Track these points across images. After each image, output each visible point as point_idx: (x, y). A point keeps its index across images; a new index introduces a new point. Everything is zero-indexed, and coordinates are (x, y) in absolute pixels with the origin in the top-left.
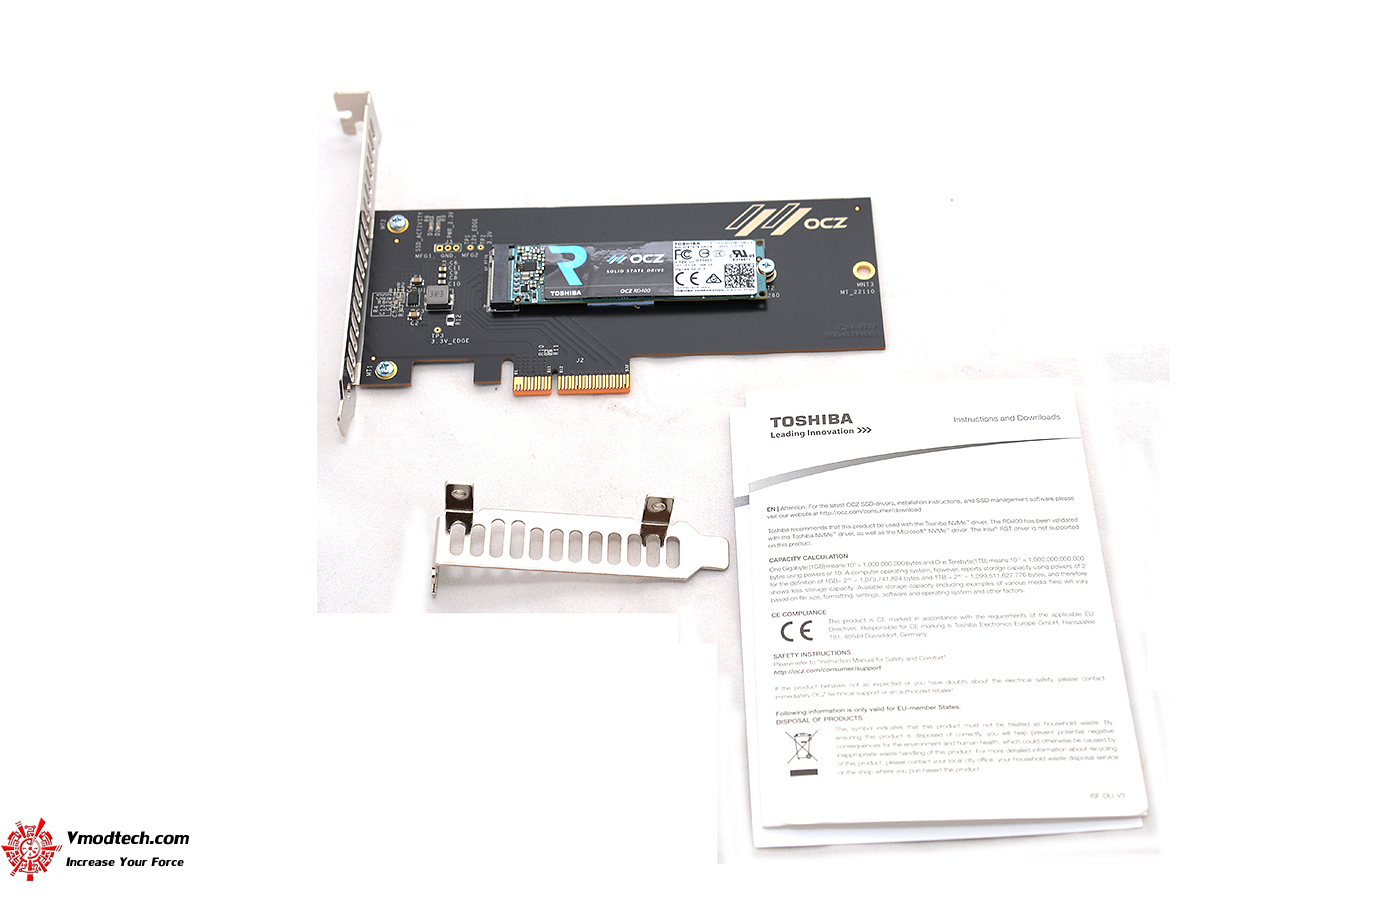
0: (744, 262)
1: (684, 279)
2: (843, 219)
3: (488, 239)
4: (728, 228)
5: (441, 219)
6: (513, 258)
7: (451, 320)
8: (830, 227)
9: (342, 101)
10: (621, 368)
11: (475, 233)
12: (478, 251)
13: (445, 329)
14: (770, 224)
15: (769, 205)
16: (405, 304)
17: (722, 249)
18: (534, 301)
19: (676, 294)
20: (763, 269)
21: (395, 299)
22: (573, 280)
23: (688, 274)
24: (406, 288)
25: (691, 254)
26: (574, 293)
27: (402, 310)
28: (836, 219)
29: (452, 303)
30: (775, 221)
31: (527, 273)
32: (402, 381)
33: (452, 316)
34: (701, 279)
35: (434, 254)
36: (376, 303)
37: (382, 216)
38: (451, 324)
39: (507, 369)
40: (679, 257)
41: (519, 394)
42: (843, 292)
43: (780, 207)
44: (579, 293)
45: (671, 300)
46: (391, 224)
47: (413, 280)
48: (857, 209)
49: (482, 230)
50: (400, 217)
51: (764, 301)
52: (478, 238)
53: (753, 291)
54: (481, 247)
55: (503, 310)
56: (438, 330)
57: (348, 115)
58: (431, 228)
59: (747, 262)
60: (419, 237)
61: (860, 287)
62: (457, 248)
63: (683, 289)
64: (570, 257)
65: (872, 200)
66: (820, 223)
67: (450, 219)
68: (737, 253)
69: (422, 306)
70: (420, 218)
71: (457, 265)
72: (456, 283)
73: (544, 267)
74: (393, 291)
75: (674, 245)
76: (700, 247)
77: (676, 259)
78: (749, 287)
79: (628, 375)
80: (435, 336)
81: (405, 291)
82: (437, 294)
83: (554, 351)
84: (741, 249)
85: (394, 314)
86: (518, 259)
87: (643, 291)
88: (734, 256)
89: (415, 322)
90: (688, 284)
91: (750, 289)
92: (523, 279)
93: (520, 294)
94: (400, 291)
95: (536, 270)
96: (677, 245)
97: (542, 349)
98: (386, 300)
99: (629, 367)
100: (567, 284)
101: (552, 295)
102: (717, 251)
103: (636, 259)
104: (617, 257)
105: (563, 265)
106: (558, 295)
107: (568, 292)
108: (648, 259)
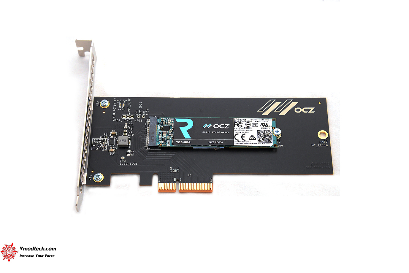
0: (266, 130)
1: (239, 137)
2: (313, 108)
3: (146, 113)
4: (258, 111)
5: (125, 102)
6: (159, 123)
7: (129, 153)
8: (307, 112)
9: (79, 43)
10: (209, 180)
11: (141, 109)
12: (142, 119)
13: (127, 157)
14: (279, 110)
15: (278, 100)
16: (108, 145)
17: (256, 122)
18: (168, 146)
19: (235, 144)
20: (275, 133)
21: (104, 142)
22: (187, 136)
23: (240, 135)
24: (108, 136)
26: (187, 142)
27: (106, 147)
28: (310, 108)
29: (129, 145)
30: (281, 108)
31: (165, 132)
32: (106, 183)
33: (129, 151)
34: (247, 137)
35: (121, 120)
36: (94, 144)
37: (98, 100)
38: (129, 155)
39: (155, 179)
40: (236, 126)
41: (161, 191)
42: (313, 145)
43: (284, 101)
44: (189, 142)
45: (232, 147)
46: (101, 104)
47: (111, 133)
48: (320, 103)
49: (144, 108)
50: (106, 100)
51: (276, 149)
53: (271, 145)
54: (144, 117)
55: (154, 149)
56: (123, 158)
57: (82, 49)
58: (120, 106)
59: (268, 129)
60: (114, 111)
61: (321, 143)
62: (133, 116)
63: (238, 142)
64: (185, 124)
65: (327, 99)
66: (302, 110)
67: (128, 102)
68: (263, 125)
69: (116, 146)
70: (115, 101)
71: (132, 126)
72: (132, 135)
73: (173, 129)
74: (102, 138)
75: (234, 119)
76: (246, 121)
77: (235, 127)
78: (269, 142)
79: (212, 184)
80: (121, 161)
81: (108, 138)
82: (123, 140)
83: (177, 170)
84: (265, 123)
85: (103, 149)
86: (161, 124)
87: (219, 142)
88: (262, 126)
89: (112, 154)
90: (240, 140)
91: (270, 143)
92: (163, 134)
93: (162, 142)
94: (106, 138)
95: (169, 130)
96: (235, 120)
97: (172, 169)
98: (99, 142)
99: (212, 179)
100: (184, 138)
101: (177, 143)
102: (254, 123)
103: (216, 126)
104: (207, 125)
105: (181, 128)
106: (180, 143)
107: (184, 142)
108: (221, 126)
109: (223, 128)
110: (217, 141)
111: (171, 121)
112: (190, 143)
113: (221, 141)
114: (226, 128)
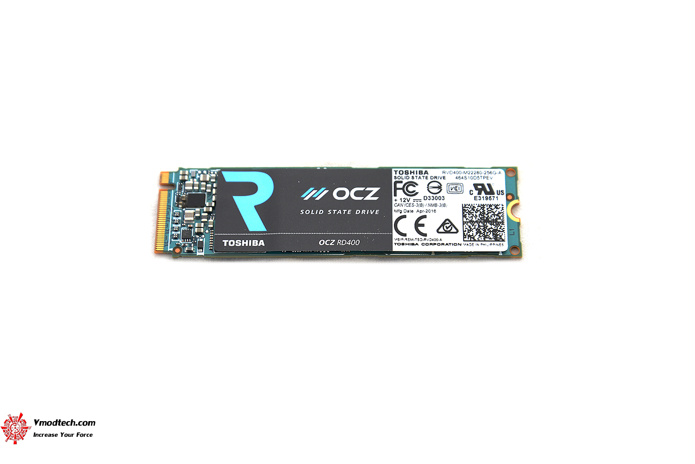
0: (489, 202)
1: (407, 226)
17: (458, 181)
18: (200, 253)
19: (396, 248)
22: (255, 223)
23: (412, 218)
25: (416, 189)
26: (255, 243)
31: (192, 211)
34: (431, 226)
40: (400, 192)
44: (262, 243)
63: (405, 240)
64: (250, 188)
73: (215, 202)
75: (393, 173)
76: (429, 178)
78: (496, 240)
84: (485, 182)
86: (180, 189)
87: (349, 243)
88: (476, 193)
90: (412, 234)
91: (498, 243)
92: (186, 219)
93: (181, 241)
95: (204, 205)
96: (398, 175)
100: (247, 231)
101: (225, 245)
102: (452, 184)
103: (341, 194)
104: (315, 191)
105: (238, 199)
106: (233, 245)
107: (247, 241)
108: (356, 194)
109: (360, 198)
110: (342, 237)
111: (208, 179)
112: (264, 245)
113: (356, 238)
114: (368, 198)
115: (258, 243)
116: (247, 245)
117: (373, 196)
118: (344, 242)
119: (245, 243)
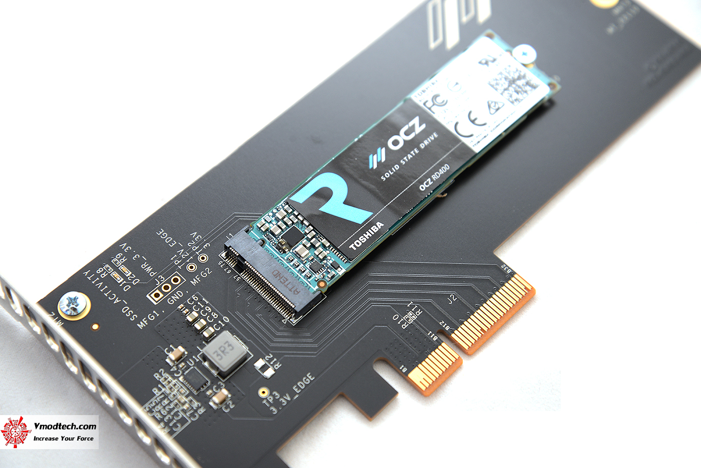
0: (500, 67)
1: (465, 128)
3: (200, 244)
5: (120, 260)
6: (264, 241)
7: (264, 368)
10: (503, 275)
11: (177, 247)
12: (206, 265)
13: (270, 383)
16: (191, 394)
18: (341, 272)
19: (475, 150)
20: (525, 60)
22: (358, 216)
23: (464, 120)
24: (172, 374)
26: (375, 229)
27: (196, 404)
29: (244, 349)
31: (301, 246)
33: (260, 363)
34: (482, 115)
35: (158, 308)
41: (431, 390)
42: (611, 31)
44: (379, 225)
45: (477, 159)
46: (65, 313)
47: (169, 358)
49: (183, 237)
50: (72, 294)
52: (187, 249)
54: (204, 258)
55: (311, 310)
56: (264, 392)
58: (120, 280)
59: (503, 65)
60: (117, 301)
61: (620, 13)
62: (177, 279)
63: (476, 139)
64: (324, 195)
67: (130, 255)
68: (484, 62)
69: (215, 381)
70: (93, 279)
71: (200, 300)
72: (222, 321)
73: (310, 225)
74: (160, 389)
76: (442, 82)
77: (434, 113)
78: (535, 88)
79: (515, 276)
80: (268, 401)
81: (174, 378)
82: (222, 349)
83: (414, 312)
84: (483, 55)
85: (192, 415)
86: (271, 238)
87: (441, 172)
89: (227, 407)
90: (476, 130)
92: (302, 256)
93: (318, 276)
94: (169, 382)
95: (305, 234)
96: (419, 97)
97: (400, 319)
98: (164, 407)
99: (507, 266)
100: (358, 225)
101: (355, 249)
103: (396, 143)
104: (375, 157)
105: (327, 208)
106: (361, 244)
107: (367, 232)
108: (407, 133)
109: (413, 135)
110: (432, 172)
111: (286, 213)
112: (383, 225)
113: (441, 165)
114: (418, 130)
115: (377, 227)
116: (371, 235)
117: (420, 125)
118: (437, 175)
119: (368, 235)
